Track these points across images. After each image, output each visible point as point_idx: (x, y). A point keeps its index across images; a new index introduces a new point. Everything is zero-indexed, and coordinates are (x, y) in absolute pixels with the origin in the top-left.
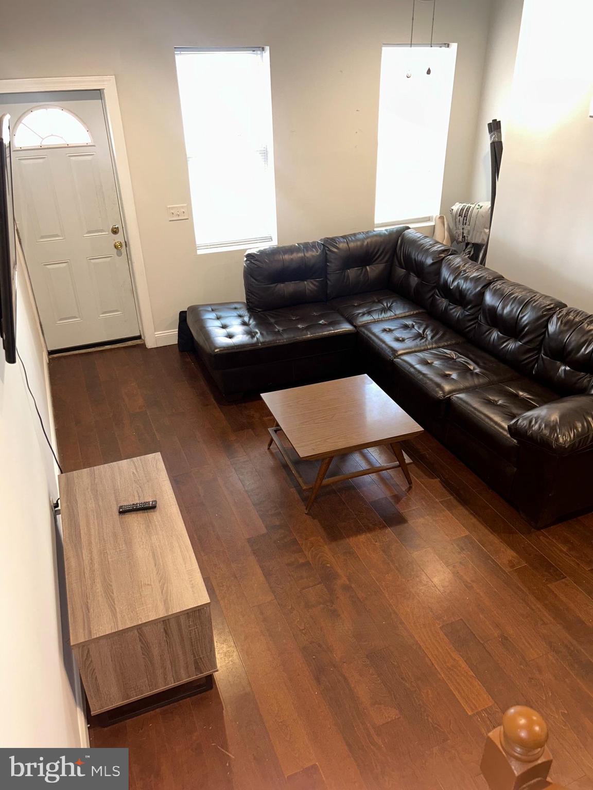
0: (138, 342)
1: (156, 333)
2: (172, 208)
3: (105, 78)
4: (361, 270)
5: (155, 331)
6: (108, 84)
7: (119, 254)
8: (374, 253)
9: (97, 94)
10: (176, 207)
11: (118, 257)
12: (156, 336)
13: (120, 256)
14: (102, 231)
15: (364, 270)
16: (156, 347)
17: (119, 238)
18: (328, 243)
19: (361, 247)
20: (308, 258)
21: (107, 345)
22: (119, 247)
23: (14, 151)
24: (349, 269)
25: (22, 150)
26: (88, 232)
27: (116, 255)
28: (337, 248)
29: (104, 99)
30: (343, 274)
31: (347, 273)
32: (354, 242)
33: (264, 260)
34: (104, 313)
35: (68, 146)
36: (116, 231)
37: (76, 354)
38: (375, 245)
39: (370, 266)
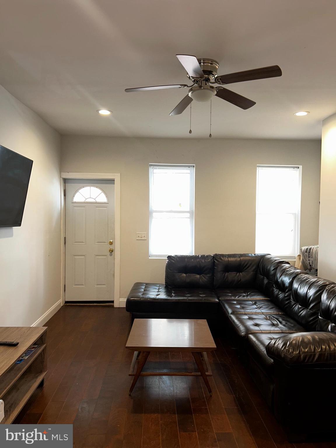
0: (112, 304)
1: (120, 299)
2: (139, 234)
3: (116, 174)
4: (235, 274)
5: (120, 298)
6: (116, 177)
7: (111, 255)
8: (245, 265)
9: (112, 181)
10: (141, 233)
11: (110, 256)
12: (120, 300)
13: (111, 256)
14: (104, 242)
15: (238, 274)
16: (119, 307)
17: (111, 247)
18: (216, 257)
19: (236, 261)
20: (202, 262)
21: (95, 303)
22: (112, 251)
23: (72, 203)
24: (228, 272)
25: (75, 203)
26: (98, 242)
27: (109, 255)
28: (221, 259)
29: (114, 184)
30: (224, 274)
31: (226, 274)
32: (232, 257)
33: (177, 259)
34: (97, 285)
35: (96, 203)
36: (111, 243)
37: (78, 305)
38: (245, 261)
39: (243, 273)
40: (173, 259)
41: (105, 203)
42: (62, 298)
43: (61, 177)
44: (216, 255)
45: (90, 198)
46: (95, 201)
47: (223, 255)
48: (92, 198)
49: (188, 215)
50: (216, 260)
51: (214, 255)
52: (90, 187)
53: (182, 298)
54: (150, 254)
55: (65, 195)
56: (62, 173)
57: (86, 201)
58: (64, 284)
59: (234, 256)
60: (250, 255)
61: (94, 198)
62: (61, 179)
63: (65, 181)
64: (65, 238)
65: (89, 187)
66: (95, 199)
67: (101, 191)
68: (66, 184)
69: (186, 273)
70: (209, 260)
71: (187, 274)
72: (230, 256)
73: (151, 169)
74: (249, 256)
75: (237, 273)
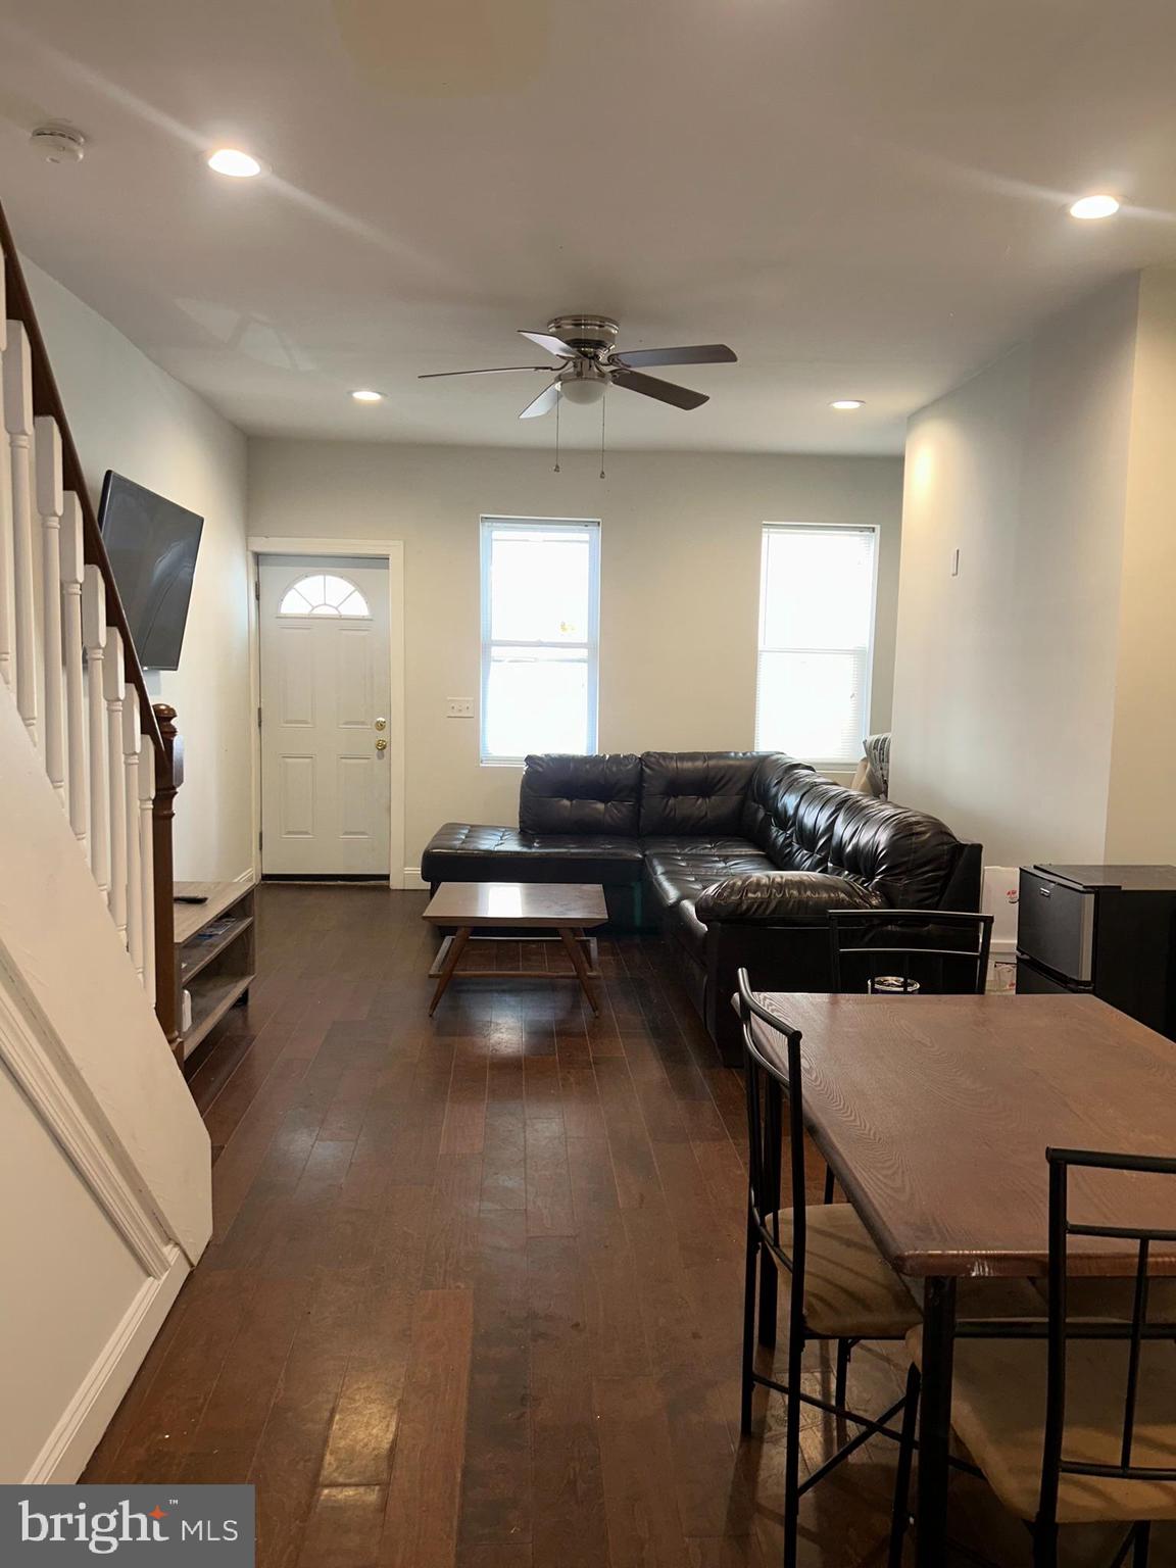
0: (384, 882)
1: (406, 869)
2: (453, 701)
3: (391, 543)
4: (694, 800)
5: (404, 867)
6: (394, 550)
7: (381, 756)
8: (716, 780)
9: (382, 561)
10: (459, 700)
11: (377, 760)
12: (405, 872)
13: (381, 759)
14: (363, 723)
15: (700, 801)
16: (402, 889)
17: (382, 735)
18: (645, 760)
19: (696, 770)
20: (610, 770)
21: (341, 880)
22: (382, 747)
23: (277, 617)
24: (675, 796)
25: (285, 617)
26: (346, 723)
27: (376, 757)
28: (661, 765)
29: (388, 568)
30: (665, 801)
31: (672, 801)
32: (687, 761)
33: (548, 765)
34: (346, 833)
35: (341, 618)
36: (381, 726)
37: (295, 885)
38: (720, 768)
39: (713, 797)
40: (540, 762)
41: (363, 619)
42: (254, 865)
43: (247, 550)
44: (648, 754)
45: (325, 604)
46: (336, 613)
47: (665, 756)
48: (330, 606)
49: (583, 653)
50: (647, 766)
51: (643, 755)
52: (324, 575)
53: (556, 850)
54: (481, 755)
55: (258, 597)
56: (252, 539)
57: (315, 612)
58: (259, 831)
59: (693, 757)
60: (732, 754)
61: (336, 605)
62: (250, 554)
63: (258, 558)
64: (260, 710)
65: (321, 577)
66: (336, 609)
67: (351, 588)
68: (260, 568)
69: (570, 798)
70: (629, 767)
71: (574, 802)
72: (682, 757)
73: (484, 530)
74: (732, 759)
75: (698, 799)
